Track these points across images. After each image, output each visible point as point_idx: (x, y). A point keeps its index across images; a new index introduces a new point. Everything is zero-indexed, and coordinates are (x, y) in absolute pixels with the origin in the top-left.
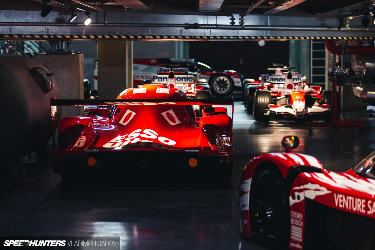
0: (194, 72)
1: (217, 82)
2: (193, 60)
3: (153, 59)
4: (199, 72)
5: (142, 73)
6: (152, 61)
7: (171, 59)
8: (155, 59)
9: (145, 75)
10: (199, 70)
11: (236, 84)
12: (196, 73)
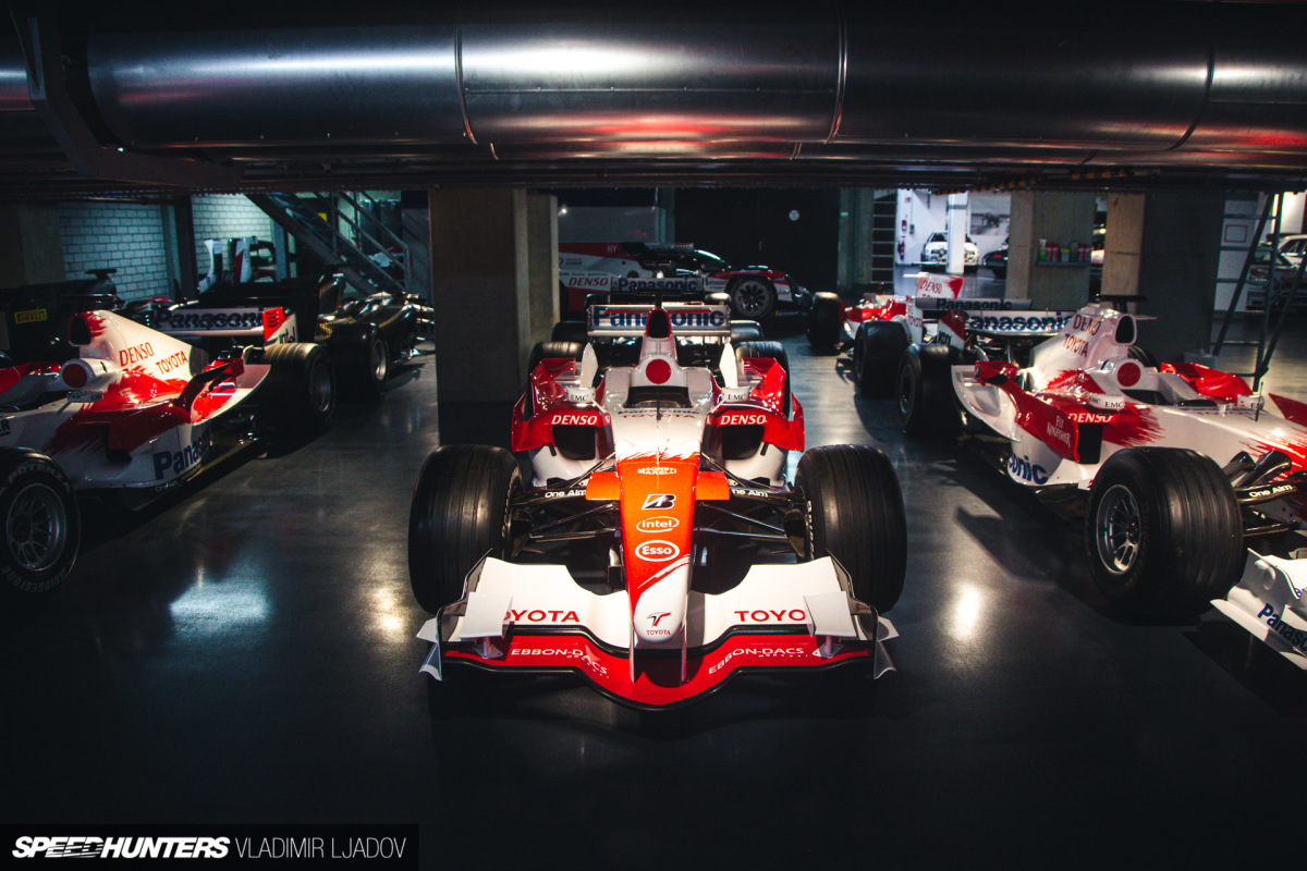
0: (694, 270)
1: (742, 291)
2: (691, 246)
3: (610, 244)
4: (704, 272)
5: (587, 273)
6: (610, 249)
7: (647, 244)
8: (614, 244)
9: (594, 277)
10: (703, 266)
11: (781, 297)
12: (697, 272)
